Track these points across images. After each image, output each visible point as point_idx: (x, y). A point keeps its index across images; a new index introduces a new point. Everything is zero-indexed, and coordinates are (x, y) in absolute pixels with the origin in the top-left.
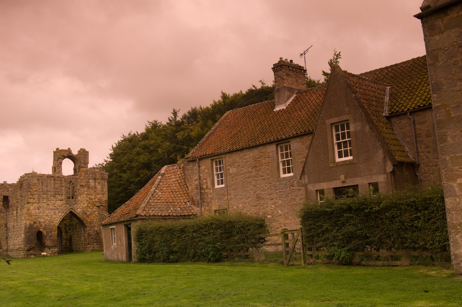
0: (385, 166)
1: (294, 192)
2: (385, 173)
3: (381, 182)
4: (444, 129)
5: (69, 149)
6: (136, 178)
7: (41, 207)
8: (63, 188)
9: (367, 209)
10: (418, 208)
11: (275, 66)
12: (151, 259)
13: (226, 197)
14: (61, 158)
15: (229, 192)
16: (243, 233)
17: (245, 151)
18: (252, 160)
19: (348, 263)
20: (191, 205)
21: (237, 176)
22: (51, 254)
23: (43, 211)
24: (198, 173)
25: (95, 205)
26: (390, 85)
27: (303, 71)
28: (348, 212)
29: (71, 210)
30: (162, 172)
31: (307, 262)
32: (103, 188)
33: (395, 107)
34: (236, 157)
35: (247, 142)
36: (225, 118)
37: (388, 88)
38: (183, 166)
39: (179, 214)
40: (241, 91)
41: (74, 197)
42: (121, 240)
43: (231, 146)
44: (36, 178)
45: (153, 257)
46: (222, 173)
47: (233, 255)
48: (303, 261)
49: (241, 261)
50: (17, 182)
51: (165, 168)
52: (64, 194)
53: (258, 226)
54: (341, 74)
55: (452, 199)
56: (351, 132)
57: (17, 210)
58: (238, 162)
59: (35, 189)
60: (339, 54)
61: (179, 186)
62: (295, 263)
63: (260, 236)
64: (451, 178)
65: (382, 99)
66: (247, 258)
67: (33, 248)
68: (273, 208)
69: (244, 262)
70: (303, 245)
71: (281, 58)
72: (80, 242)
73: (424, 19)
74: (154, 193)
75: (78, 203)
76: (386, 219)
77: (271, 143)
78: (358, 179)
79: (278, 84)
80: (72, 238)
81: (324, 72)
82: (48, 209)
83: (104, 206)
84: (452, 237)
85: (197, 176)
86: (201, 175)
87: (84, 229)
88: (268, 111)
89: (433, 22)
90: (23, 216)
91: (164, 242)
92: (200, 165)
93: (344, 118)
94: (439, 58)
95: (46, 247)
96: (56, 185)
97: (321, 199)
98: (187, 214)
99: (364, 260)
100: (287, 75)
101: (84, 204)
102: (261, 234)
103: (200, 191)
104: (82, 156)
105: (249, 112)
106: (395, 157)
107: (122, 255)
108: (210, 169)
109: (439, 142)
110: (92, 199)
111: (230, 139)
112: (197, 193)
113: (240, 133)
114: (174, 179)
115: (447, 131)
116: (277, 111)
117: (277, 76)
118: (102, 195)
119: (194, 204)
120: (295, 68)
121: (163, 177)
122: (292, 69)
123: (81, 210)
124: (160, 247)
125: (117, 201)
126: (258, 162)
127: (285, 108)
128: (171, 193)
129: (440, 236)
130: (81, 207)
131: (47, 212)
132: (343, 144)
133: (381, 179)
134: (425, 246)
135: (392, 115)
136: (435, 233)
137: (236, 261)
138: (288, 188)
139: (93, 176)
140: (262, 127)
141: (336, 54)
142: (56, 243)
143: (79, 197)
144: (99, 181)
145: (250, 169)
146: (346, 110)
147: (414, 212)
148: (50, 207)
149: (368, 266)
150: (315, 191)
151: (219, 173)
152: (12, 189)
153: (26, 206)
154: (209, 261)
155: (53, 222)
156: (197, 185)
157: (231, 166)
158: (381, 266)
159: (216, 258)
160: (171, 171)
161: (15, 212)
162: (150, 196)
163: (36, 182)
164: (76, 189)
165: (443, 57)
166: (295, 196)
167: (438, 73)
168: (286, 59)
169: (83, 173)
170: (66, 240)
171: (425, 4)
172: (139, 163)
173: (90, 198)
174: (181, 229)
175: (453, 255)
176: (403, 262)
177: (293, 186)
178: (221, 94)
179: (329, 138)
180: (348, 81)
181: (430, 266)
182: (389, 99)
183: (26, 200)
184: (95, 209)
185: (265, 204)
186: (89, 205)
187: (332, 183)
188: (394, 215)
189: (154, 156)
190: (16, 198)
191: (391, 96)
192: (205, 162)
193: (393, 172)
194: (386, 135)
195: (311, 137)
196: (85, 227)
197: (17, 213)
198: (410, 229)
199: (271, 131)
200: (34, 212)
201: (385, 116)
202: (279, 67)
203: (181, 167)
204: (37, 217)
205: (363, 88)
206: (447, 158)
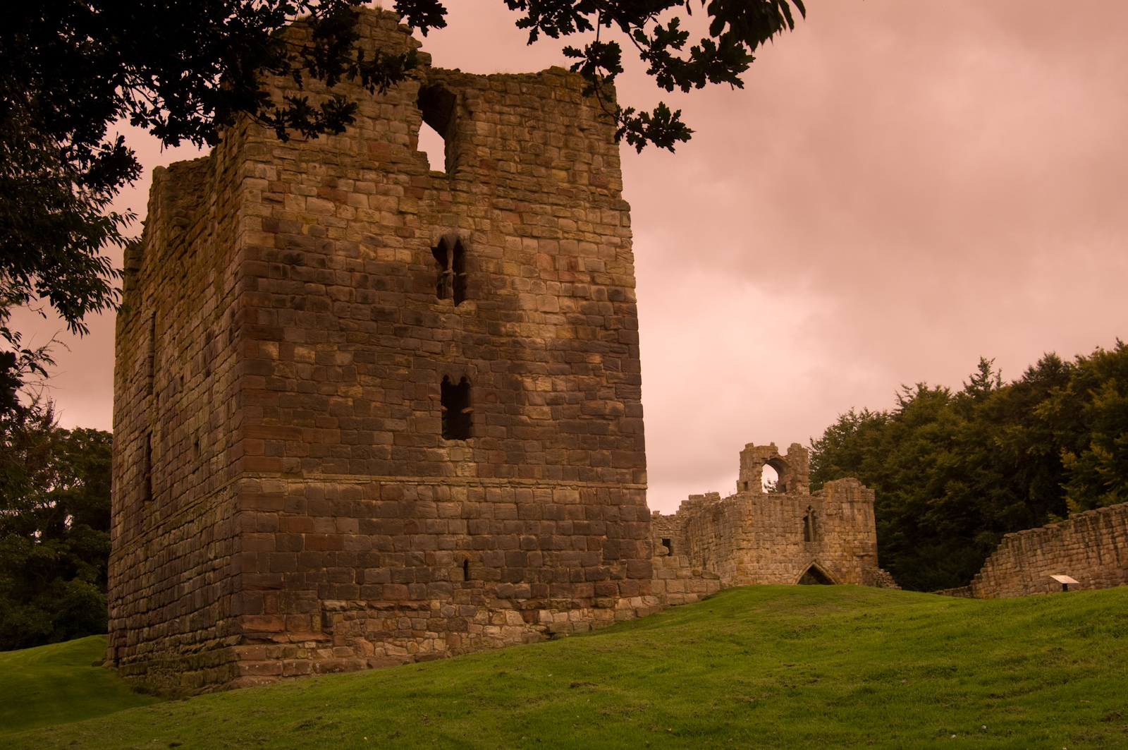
5: (772, 444)
7: (761, 557)
8: (797, 520)
14: (757, 463)
23: (766, 565)
25: (854, 554)
29: (814, 563)
32: (866, 520)
41: (818, 537)
44: (750, 501)
52: (800, 532)
59: (750, 522)
75: (825, 550)
82: (774, 561)
83: (870, 556)
90: (727, 576)
96: (785, 514)
101: (835, 552)
104: (797, 459)
110: (848, 542)
118: (866, 534)
123: (831, 563)
130: (830, 558)
131: (773, 566)
139: (849, 496)
143: (826, 537)
144: (860, 505)
148: (777, 558)
153: (736, 554)
163: (751, 508)
164: (820, 522)
169: (830, 491)
173: (845, 540)
184: (856, 562)
186: (845, 554)
200: (751, 566)
204: (757, 576)
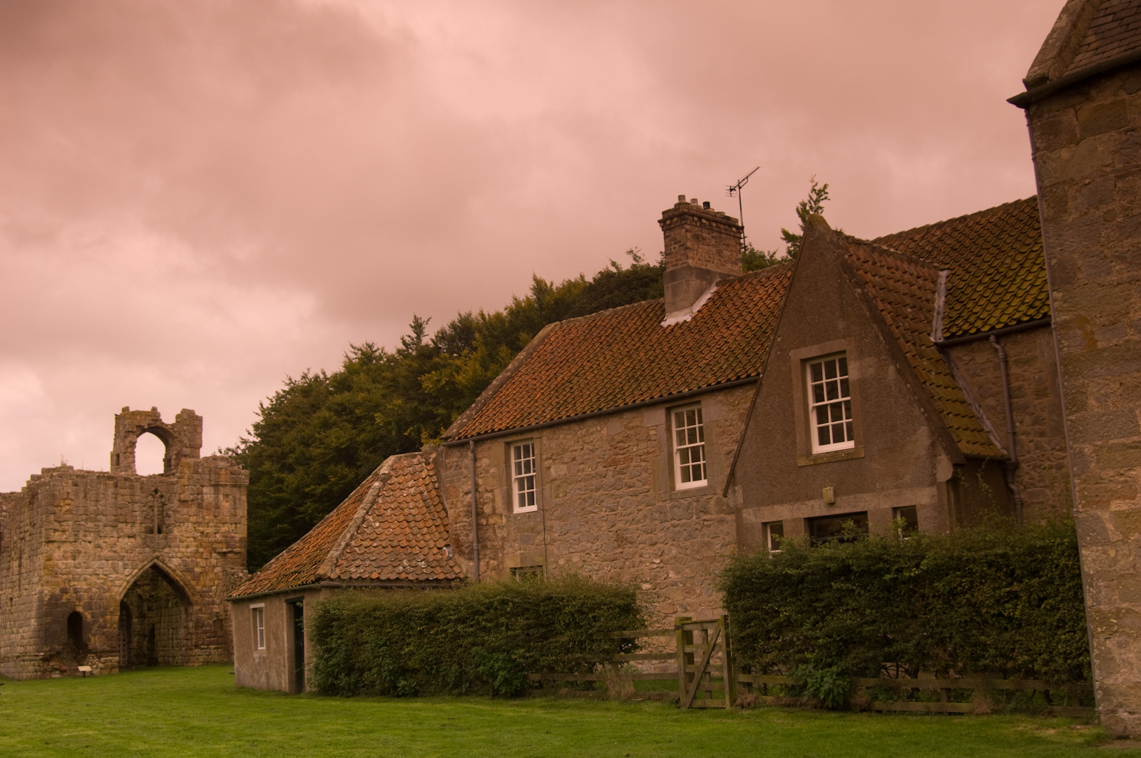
0: (934, 467)
1: (708, 526)
2: (933, 482)
3: (924, 506)
4: (1080, 377)
5: (154, 409)
6: (319, 485)
7: (79, 552)
8: (137, 507)
9: (888, 571)
10: (1013, 572)
11: (666, 216)
12: (352, 687)
13: (540, 537)
14: (133, 432)
15: (548, 524)
16: (582, 626)
17: (590, 423)
18: (607, 446)
19: (841, 705)
20: (454, 556)
21: (569, 484)
22: (101, 669)
23: (85, 563)
24: (471, 475)
25: (214, 550)
26: (947, 266)
27: (734, 229)
28: (842, 578)
29: (156, 561)
30: (382, 471)
31: (739, 701)
32: (235, 509)
33: (959, 322)
34: (566, 438)
35: (594, 400)
36: (542, 341)
37: (944, 274)
38: (435, 459)
39: (422, 577)
40: (581, 276)
41: (165, 529)
42: (276, 639)
43: (555, 410)
44: (70, 481)
45: (357, 682)
46: (532, 477)
47: (554, 681)
48: (727, 697)
49: (574, 696)
50: (23, 489)
51: (390, 463)
52: (138, 522)
53: (617, 610)
54: (828, 237)
55: (1098, 551)
56: (850, 381)
57: (20, 558)
58: (572, 451)
59: (68, 507)
60: (823, 190)
61: (424, 508)
62: (709, 703)
63: (622, 635)
64: (1097, 499)
65: (927, 300)
66: (590, 689)
67: (59, 653)
68: (655, 566)
69: (583, 699)
70: (730, 660)
71: (681, 197)
72: (175, 641)
73: (1033, 109)
74: (363, 522)
75: (172, 545)
76: (934, 596)
77: (653, 405)
78: (867, 497)
79: (674, 259)
80: (156, 632)
81: (785, 233)
82: (97, 558)
83: (236, 553)
84: (1098, 644)
85: (470, 483)
86: (480, 482)
87: (186, 610)
88: (648, 326)
89: (1055, 116)
90: (36, 574)
91: (385, 644)
92: (478, 456)
93: (836, 345)
94: (1069, 204)
95: (90, 652)
96: (120, 498)
97: (775, 545)
98: (442, 576)
99: (881, 697)
100: (697, 238)
101: (188, 547)
102: (625, 629)
103: (477, 520)
104: (185, 428)
105: (601, 328)
106: (959, 444)
107: (279, 675)
108: (503, 465)
109: (1067, 408)
110: (207, 535)
111: (552, 393)
112: (469, 526)
113: (577, 379)
114: (412, 490)
115: (1086, 382)
116: (669, 326)
117: (671, 240)
118: (233, 525)
119: (461, 553)
120: (716, 222)
121: (384, 485)
122: (707, 223)
123: (180, 561)
124: (375, 657)
125: (270, 541)
126: (622, 452)
127: (689, 319)
128: (405, 524)
129: (1069, 641)
130: (179, 555)
131: (96, 564)
132: (831, 411)
133: (923, 497)
134: (1030, 666)
135: (951, 341)
136: (1056, 634)
137: (561, 697)
138: (694, 517)
139: (213, 478)
140: (632, 366)
141: (817, 188)
142: (114, 643)
143: (175, 528)
144: (227, 490)
145: (601, 469)
146: (841, 327)
147: (1003, 580)
148: (102, 554)
149: (890, 712)
150: (760, 525)
151: (524, 478)
152: (10, 506)
153: (44, 548)
154: (496, 694)
155: (109, 589)
156: (469, 505)
157: (554, 460)
158: (921, 715)
159: (514, 688)
160: (407, 470)
161: (16, 564)
162: (353, 530)
163: (70, 491)
164: (169, 509)
165: (1079, 201)
166: (712, 536)
167: (1065, 241)
168: (694, 200)
169: (186, 471)
170: (140, 635)
171: (1034, 72)
172: (326, 448)
173: (202, 533)
174: (426, 615)
175: (1100, 689)
176: (976, 704)
177: (706, 513)
178: (533, 283)
179: (798, 395)
180: (846, 256)
181: (1043, 715)
182: (946, 302)
183: (44, 535)
184: (215, 561)
185: (637, 556)
186: (201, 550)
187: (804, 507)
188: (956, 588)
189: (363, 430)
190: (20, 528)
191: (951, 294)
192: (489, 448)
193: (953, 482)
194: (937, 389)
195: (751, 393)
196: (190, 604)
197: (20, 566)
198: (994, 624)
199: (653, 376)
200: (63, 564)
201: (936, 344)
202: (675, 219)
203: (431, 460)
204: (71, 576)
205: (882, 273)
206: (1086, 450)
